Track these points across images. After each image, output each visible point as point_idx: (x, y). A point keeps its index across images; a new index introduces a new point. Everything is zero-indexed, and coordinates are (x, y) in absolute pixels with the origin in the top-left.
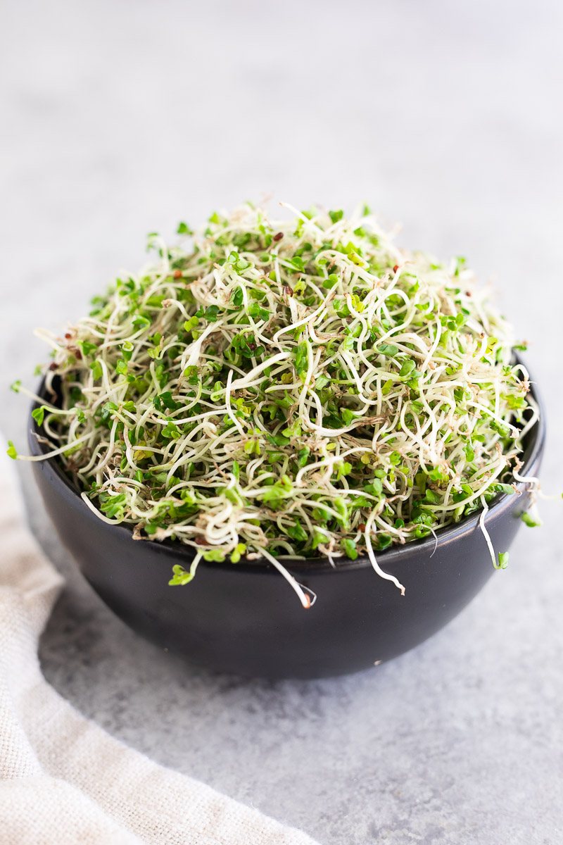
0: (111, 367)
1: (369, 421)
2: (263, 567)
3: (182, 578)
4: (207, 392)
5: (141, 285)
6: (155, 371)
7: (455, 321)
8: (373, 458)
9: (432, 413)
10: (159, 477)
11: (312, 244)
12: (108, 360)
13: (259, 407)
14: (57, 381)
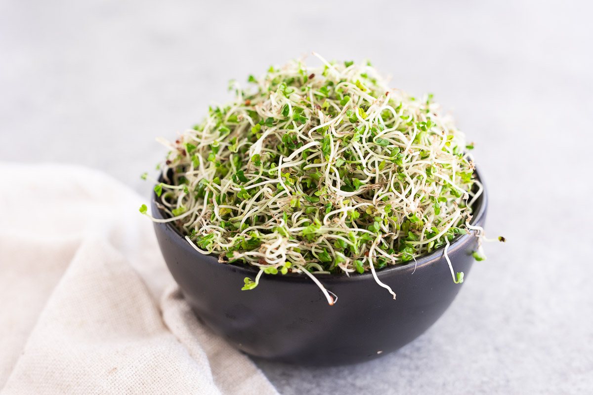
0: (205, 161)
1: (371, 187)
2: (303, 279)
3: (250, 285)
4: (266, 171)
5: (224, 110)
6: (233, 160)
7: (426, 126)
8: (373, 209)
9: (412, 182)
10: (236, 225)
11: (333, 81)
12: (203, 156)
13: (300, 179)
14: (170, 173)
